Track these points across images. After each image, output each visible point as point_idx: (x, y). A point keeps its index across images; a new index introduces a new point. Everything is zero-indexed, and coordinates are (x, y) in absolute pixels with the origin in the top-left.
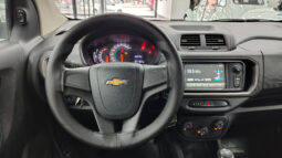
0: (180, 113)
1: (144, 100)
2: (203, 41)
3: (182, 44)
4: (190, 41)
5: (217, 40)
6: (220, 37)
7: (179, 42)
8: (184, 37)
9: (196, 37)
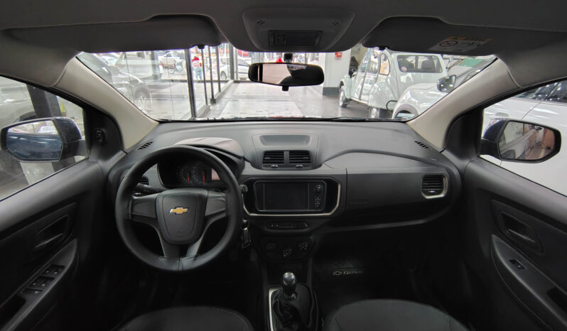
2: (286, 155)
3: (265, 162)
4: (273, 157)
5: (303, 157)
6: (306, 153)
7: (260, 159)
8: (267, 153)
9: (280, 153)
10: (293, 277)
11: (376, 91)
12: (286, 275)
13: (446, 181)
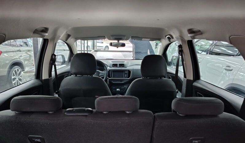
2: (118, 65)
3: (113, 66)
4: (115, 65)
5: (122, 65)
6: (123, 64)
7: (112, 66)
8: (113, 64)
9: (117, 64)
10: (119, 90)
12: (117, 90)
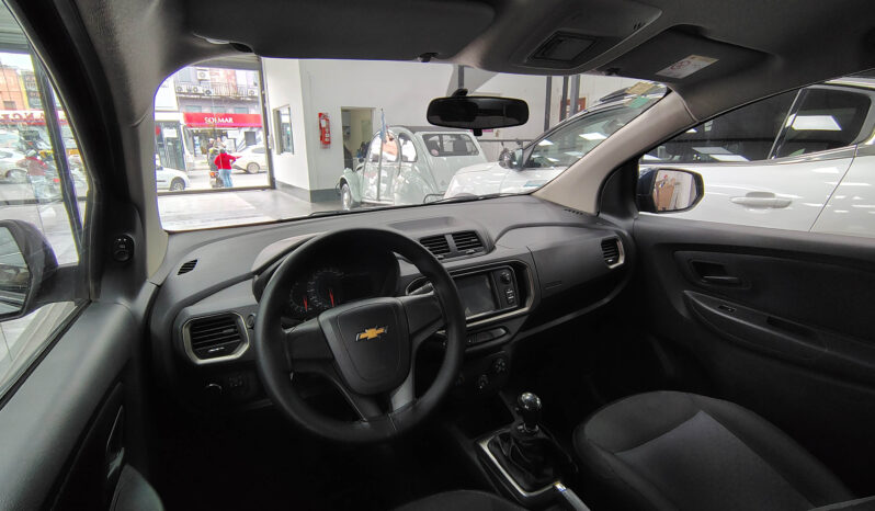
0: (466, 360)
1: (414, 351)
2: (450, 240)
4: (433, 245)
5: (471, 240)
6: (473, 234)
9: (440, 239)
11: (401, 186)
13: (620, 244)
